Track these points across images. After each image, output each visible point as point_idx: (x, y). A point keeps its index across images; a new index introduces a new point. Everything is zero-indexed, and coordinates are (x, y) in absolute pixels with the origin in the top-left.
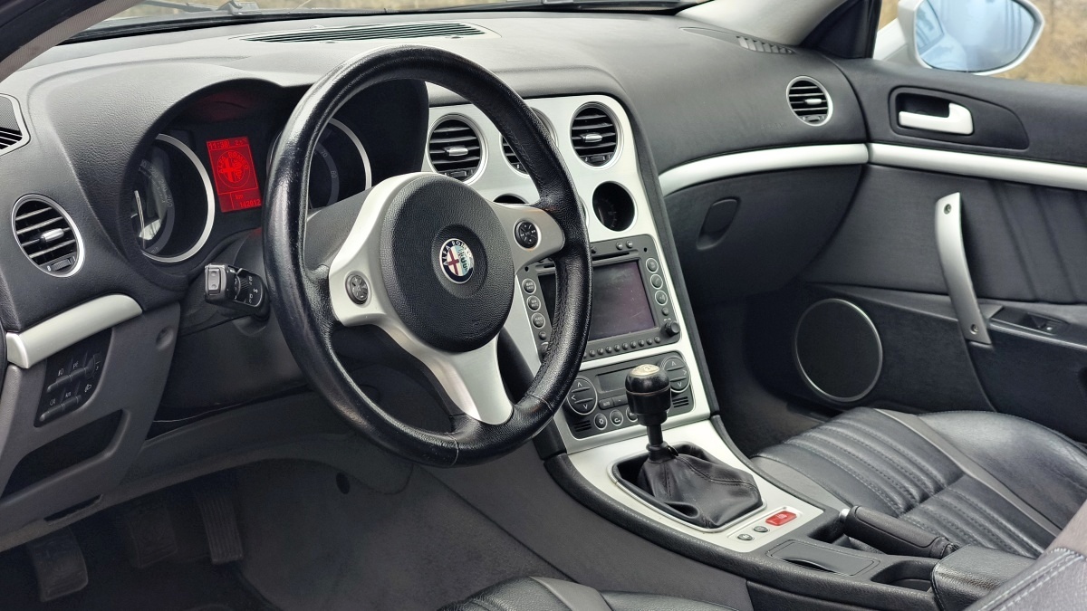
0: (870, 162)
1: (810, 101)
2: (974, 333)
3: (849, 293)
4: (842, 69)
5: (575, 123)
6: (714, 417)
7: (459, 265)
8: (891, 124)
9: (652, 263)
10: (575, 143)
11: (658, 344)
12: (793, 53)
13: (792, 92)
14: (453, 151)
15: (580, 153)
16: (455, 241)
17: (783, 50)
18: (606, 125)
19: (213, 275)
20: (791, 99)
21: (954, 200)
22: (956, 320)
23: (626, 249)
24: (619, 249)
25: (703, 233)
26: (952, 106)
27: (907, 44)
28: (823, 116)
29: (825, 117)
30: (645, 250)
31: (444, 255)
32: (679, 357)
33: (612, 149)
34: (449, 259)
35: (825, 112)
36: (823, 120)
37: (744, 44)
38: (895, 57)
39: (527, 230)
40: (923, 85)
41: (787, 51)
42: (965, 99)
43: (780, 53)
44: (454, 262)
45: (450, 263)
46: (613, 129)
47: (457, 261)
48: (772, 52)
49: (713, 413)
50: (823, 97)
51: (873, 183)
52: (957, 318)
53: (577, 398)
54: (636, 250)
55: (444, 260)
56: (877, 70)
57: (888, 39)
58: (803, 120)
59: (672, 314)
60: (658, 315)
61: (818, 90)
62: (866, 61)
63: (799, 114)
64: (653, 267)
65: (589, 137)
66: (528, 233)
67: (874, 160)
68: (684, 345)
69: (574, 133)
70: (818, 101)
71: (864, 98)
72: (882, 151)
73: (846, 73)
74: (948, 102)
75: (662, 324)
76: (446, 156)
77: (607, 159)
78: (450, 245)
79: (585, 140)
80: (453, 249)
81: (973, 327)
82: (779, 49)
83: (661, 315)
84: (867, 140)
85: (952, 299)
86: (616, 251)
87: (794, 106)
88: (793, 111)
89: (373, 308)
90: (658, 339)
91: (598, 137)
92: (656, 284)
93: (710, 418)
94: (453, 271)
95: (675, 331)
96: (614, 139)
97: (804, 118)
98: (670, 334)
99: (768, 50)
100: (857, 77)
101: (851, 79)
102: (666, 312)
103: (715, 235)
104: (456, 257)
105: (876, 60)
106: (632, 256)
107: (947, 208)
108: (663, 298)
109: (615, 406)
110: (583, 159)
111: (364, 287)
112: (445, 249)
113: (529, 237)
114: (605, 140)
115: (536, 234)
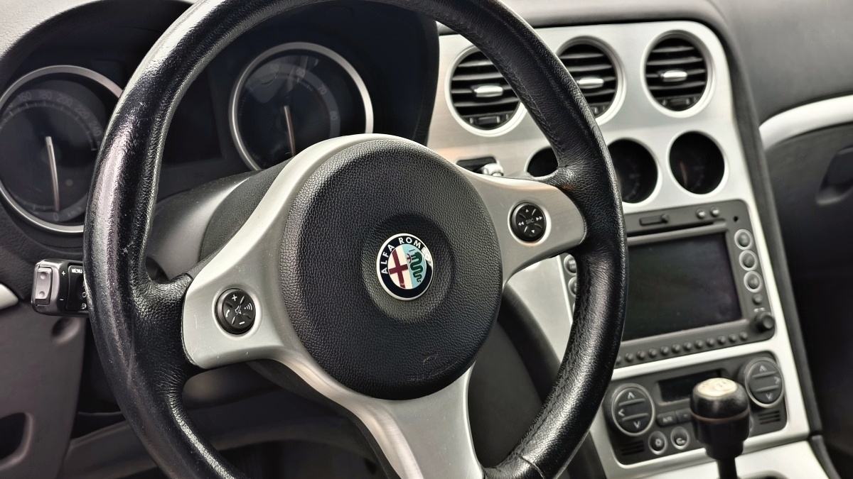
5: (652, 56)
6: (814, 438)
7: (407, 274)
9: (744, 237)
10: (650, 82)
11: (744, 341)
14: (481, 90)
15: (655, 94)
16: (404, 238)
18: (693, 60)
19: (42, 277)
23: (709, 218)
24: (700, 217)
25: (825, 184)
30: (736, 219)
31: (383, 259)
32: (770, 360)
33: (700, 90)
34: (391, 264)
39: (529, 216)
44: (399, 269)
45: (393, 271)
46: (702, 65)
47: (405, 267)
49: (813, 432)
53: (626, 413)
54: (722, 220)
55: (382, 267)
59: (765, 302)
60: (746, 304)
64: (745, 242)
65: (668, 75)
66: (531, 221)
68: (780, 344)
69: (649, 69)
75: (752, 316)
76: (472, 97)
77: (692, 103)
78: (395, 243)
79: (663, 78)
80: (399, 250)
83: (750, 304)
86: (696, 220)
89: (260, 337)
90: (745, 335)
91: (682, 74)
92: (747, 262)
93: (808, 438)
94: (397, 283)
95: (768, 325)
96: (703, 77)
98: (762, 329)
102: (758, 299)
104: (403, 261)
106: (717, 226)
108: (755, 281)
109: (678, 422)
110: (660, 102)
111: (249, 307)
112: (386, 250)
113: (531, 226)
114: (690, 79)
115: (543, 222)
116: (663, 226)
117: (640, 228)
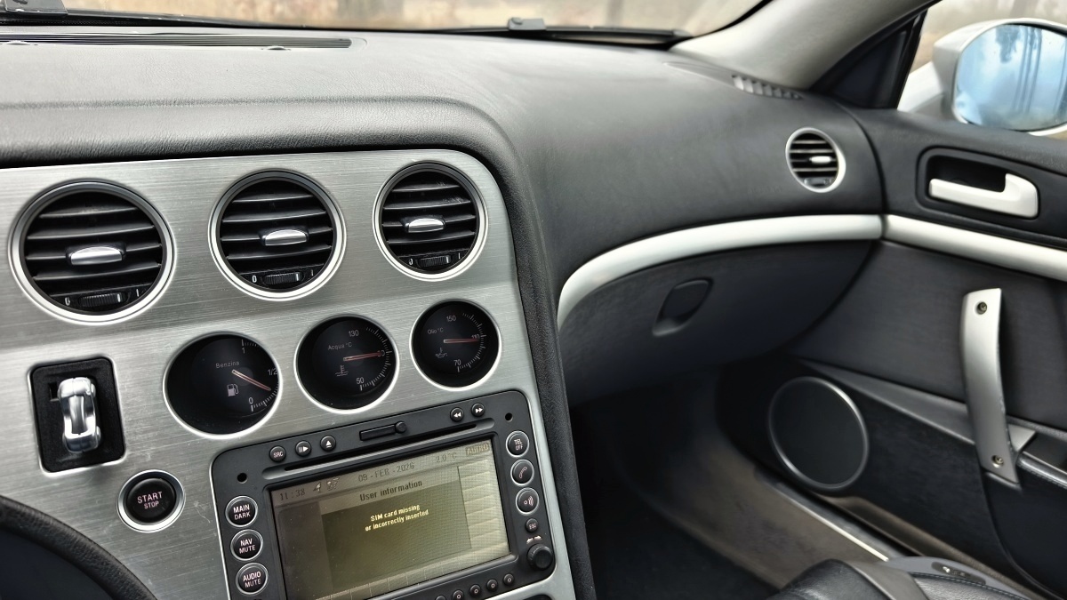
0: (884, 238)
1: (816, 160)
2: (996, 466)
3: (837, 377)
4: (861, 121)
5: (391, 198)
8: (917, 194)
9: (518, 441)
10: (387, 234)
11: (509, 587)
12: (800, 98)
13: (794, 146)
15: (395, 250)
17: (788, 94)
18: (459, 202)
20: (793, 156)
21: (992, 297)
22: (970, 441)
23: (469, 419)
24: (454, 420)
26: (1009, 178)
27: (944, 94)
28: (830, 179)
29: (833, 181)
30: (508, 417)
33: (468, 243)
35: (834, 174)
36: (829, 185)
37: (740, 85)
38: (925, 109)
40: (971, 146)
41: (792, 95)
42: (1028, 169)
43: (783, 97)
46: (472, 209)
48: (774, 96)
50: (833, 155)
51: (883, 264)
52: (973, 438)
54: (489, 420)
56: (905, 125)
57: (919, 87)
58: (805, 184)
59: (544, 527)
60: (515, 534)
61: (828, 146)
62: (890, 112)
63: (802, 175)
64: (519, 447)
65: (417, 223)
67: (888, 235)
68: (559, 583)
69: (385, 216)
70: (827, 159)
71: (884, 159)
72: (900, 225)
73: (866, 125)
74: (1004, 172)
75: (522, 548)
77: (453, 261)
79: (410, 228)
81: (995, 459)
82: (783, 92)
83: (521, 533)
84: (883, 209)
85: (969, 409)
86: (450, 424)
87: (795, 165)
88: (793, 171)
90: (510, 578)
91: (437, 223)
92: (521, 477)
96: (472, 225)
97: (806, 181)
98: (533, 568)
99: (769, 92)
100: (878, 132)
101: (871, 134)
102: (533, 525)
103: (680, 319)
105: (903, 113)
106: (481, 430)
107: (981, 308)
108: (531, 501)
110: (404, 260)
114: (450, 228)
116: (397, 437)
117: (361, 444)
